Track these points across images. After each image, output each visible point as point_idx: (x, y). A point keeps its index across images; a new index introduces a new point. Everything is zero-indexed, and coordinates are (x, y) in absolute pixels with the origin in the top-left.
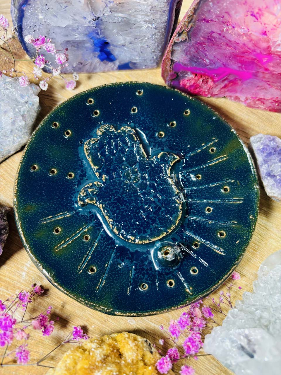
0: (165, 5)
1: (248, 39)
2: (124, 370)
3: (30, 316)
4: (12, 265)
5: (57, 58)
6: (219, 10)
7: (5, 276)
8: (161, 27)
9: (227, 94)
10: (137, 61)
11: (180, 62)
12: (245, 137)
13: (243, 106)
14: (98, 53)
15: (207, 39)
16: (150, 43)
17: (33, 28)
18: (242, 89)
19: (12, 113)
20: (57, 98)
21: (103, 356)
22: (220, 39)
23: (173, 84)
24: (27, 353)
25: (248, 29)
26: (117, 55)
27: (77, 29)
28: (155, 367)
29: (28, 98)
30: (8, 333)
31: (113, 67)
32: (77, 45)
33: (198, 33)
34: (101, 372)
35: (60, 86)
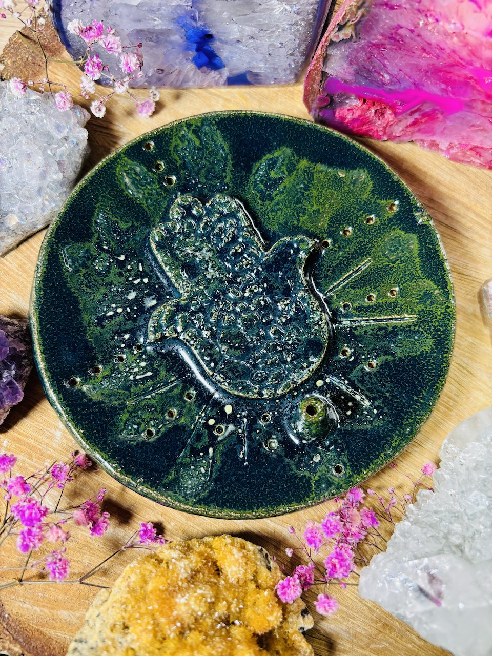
1: (461, 41)
2: (224, 595)
3: (69, 503)
4: (39, 419)
5: (123, 62)
7: (27, 437)
8: (308, 12)
9: (418, 136)
10: (261, 69)
11: (337, 76)
13: (443, 157)
14: (192, 53)
15: (390, 38)
16: (286, 38)
17: (81, 6)
18: (445, 128)
19: (40, 158)
20: (119, 132)
21: (189, 572)
22: (412, 39)
23: (324, 115)
24: (66, 563)
25: (463, 25)
26: (226, 58)
27: (159, 9)
28: (274, 592)
29: (68, 132)
30: (35, 530)
31: (218, 80)
32: (156, 37)
33: (373, 26)
34: (186, 597)
35: (125, 110)
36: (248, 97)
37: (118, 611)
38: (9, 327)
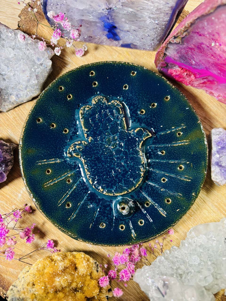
0: (169, 10)
2: (76, 280)
3: (20, 225)
4: (13, 187)
5: (71, 34)
6: (211, 29)
7: (6, 194)
8: (162, 24)
10: (138, 44)
11: (171, 56)
12: (209, 126)
14: (106, 32)
15: (197, 47)
16: (151, 33)
17: (56, 6)
18: (217, 88)
19: (28, 72)
20: (67, 61)
21: (63, 267)
22: (207, 50)
23: (163, 70)
24: (13, 254)
26: (122, 37)
27: (92, 13)
28: (97, 281)
29: (43, 61)
31: (117, 45)
32: (90, 23)
33: (190, 41)
34: (59, 279)
35: (72, 51)
36: (130, 53)
37: (31, 277)
38: (5, 147)
